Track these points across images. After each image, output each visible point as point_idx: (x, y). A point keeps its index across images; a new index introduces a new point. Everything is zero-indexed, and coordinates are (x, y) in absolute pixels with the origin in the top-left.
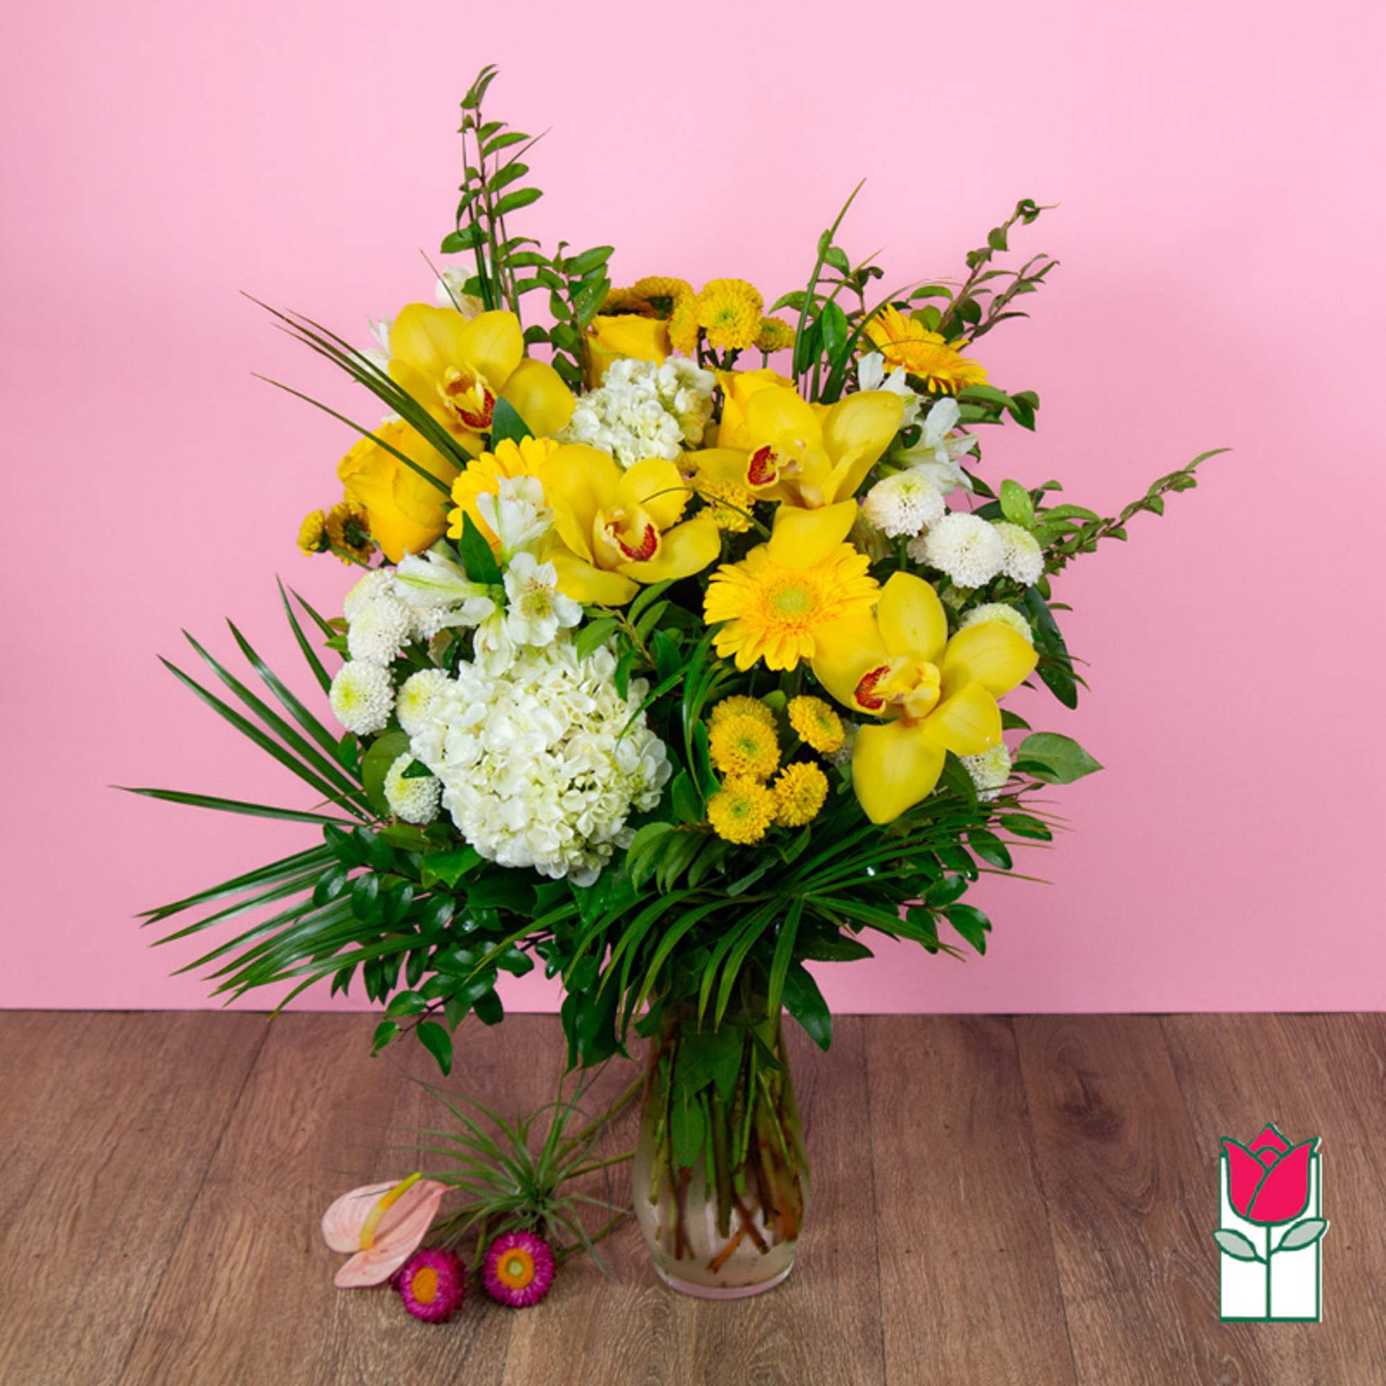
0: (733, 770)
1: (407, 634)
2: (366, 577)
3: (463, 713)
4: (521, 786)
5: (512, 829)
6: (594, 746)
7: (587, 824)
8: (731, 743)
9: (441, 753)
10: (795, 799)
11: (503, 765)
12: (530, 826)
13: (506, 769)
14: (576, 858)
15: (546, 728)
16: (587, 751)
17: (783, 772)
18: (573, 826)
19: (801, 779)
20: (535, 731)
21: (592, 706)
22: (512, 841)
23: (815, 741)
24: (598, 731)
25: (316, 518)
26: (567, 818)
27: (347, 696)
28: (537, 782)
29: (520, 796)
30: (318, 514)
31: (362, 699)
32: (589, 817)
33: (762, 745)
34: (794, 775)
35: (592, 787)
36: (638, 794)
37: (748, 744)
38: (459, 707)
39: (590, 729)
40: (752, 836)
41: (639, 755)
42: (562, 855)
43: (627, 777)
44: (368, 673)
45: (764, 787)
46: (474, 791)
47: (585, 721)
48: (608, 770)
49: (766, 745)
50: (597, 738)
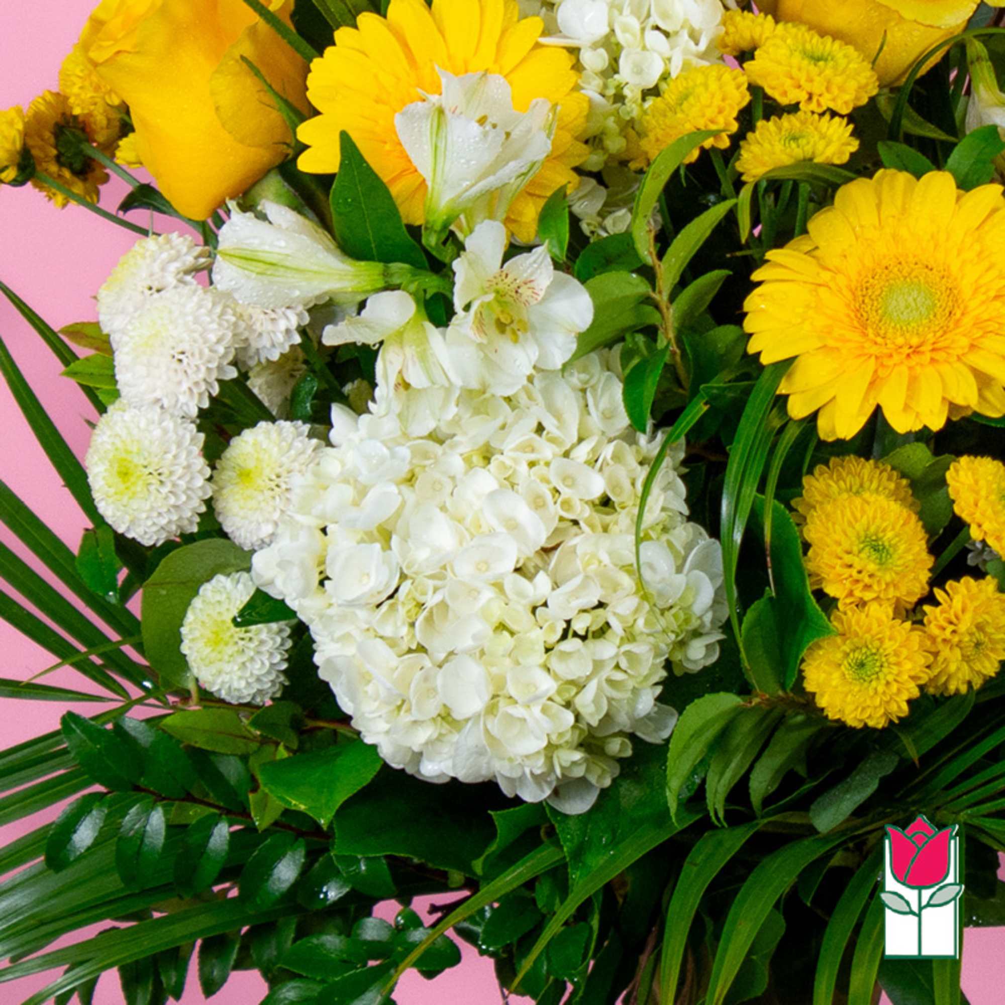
0: (851, 594)
1: (230, 358)
2: (137, 248)
3: (356, 504)
4: (475, 637)
5: (457, 715)
6: (606, 559)
7: (596, 701)
8: (846, 545)
9: (317, 578)
10: (959, 645)
11: (438, 598)
12: (491, 709)
13: (443, 605)
14: (574, 763)
15: (513, 526)
16: (593, 567)
17: (938, 593)
18: (568, 705)
19: (971, 607)
20: (492, 533)
21: (597, 487)
22: (455, 737)
23: (998, 538)
24: (605, 529)
25: (11, 123)
26: (559, 692)
27: (124, 474)
28: (502, 627)
29: (469, 652)
30: (13, 114)
31: (154, 480)
32: (599, 688)
33: (902, 547)
34: (957, 603)
35: (603, 631)
36: (682, 644)
37: (877, 547)
38: (349, 492)
39: (592, 527)
40: (886, 714)
41: (679, 570)
42: (549, 760)
43: (663, 611)
44: (165, 431)
45: (908, 624)
46: (380, 645)
47: (584, 512)
48: (634, 601)
49: (908, 550)
50: (605, 543)
